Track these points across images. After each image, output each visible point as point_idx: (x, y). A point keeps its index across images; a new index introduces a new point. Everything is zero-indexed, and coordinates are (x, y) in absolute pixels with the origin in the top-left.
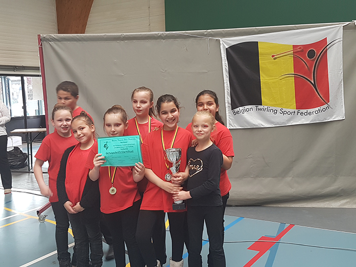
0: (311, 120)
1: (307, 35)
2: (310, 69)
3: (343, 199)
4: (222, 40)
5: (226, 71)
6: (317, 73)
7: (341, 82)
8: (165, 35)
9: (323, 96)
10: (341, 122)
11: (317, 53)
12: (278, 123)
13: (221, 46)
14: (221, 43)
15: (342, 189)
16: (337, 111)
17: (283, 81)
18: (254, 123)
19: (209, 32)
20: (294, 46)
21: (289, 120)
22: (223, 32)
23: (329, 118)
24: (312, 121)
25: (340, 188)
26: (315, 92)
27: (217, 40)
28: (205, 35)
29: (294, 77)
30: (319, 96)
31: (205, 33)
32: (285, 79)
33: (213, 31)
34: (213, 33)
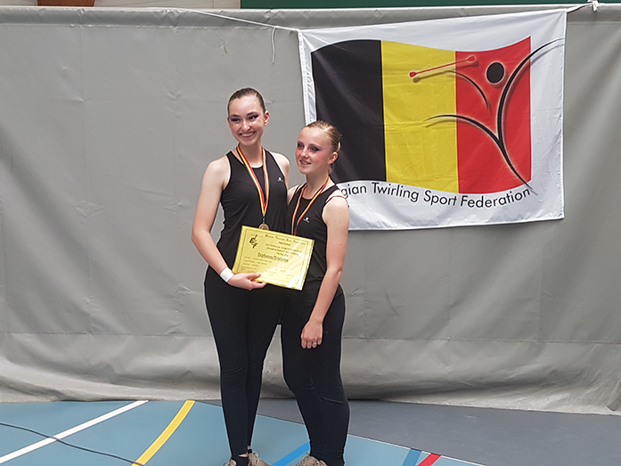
0: (490, 217)
3: (554, 393)
5: (311, 103)
6: (505, 116)
7: (558, 137)
8: (177, 15)
9: (518, 167)
10: (554, 227)
11: (508, 72)
12: (419, 222)
13: (301, 47)
14: (300, 38)
15: (554, 371)
16: (547, 200)
17: (433, 130)
18: (368, 220)
19: (275, 14)
21: (443, 217)
22: (306, 17)
23: (528, 214)
24: (492, 219)
25: (549, 367)
26: (500, 158)
27: (292, 32)
28: (266, 21)
29: (458, 122)
30: (509, 166)
31: (267, 16)
32: (438, 125)
33: (283, 13)
34: (282, 17)
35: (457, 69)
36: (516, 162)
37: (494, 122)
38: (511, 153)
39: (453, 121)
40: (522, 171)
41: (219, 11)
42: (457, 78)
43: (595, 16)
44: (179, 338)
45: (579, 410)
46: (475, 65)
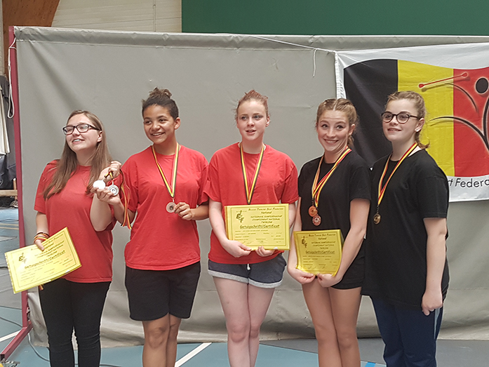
0: (478, 195)
1: (475, 53)
2: (479, 110)
4: (338, 54)
8: (241, 40)
13: (336, 64)
14: (336, 58)
17: (436, 129)
19: (317, 39)
20: (455, 71)
24: (480, 196)
27: (329, 53)
28: (310, 44)
29: (454, 122)
31: (310, 41)
32: (440, 125)
33: (323, 38)
34: (322, 41)
35: (454, 82)
37: (481, 122)
39: (451, 121)
42: (454, 89)
46: (467, 80)
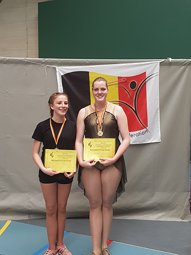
1: (130, 68)
2: (132, 98)
3: (159, 213)
4: (57, 68)
7: (157, 110)
8: (6, 60)
10: (157, 145)
13: (57, 73)
14: (57, 70)
15: (159, 204)
16: (154, 134)
19: (47, 60)
20: (119, 78)
22: (59, 62)
23: (147, 140)
24: (134, 142)
25: (157, 202)
27: (53, 67)
28: (43, 63)
30: (139, 121)
31: (43, 61)
33: (50, 60)
34: (50, 62)
35: (119, 83)
36: (142, 120)
37: (133, 104)
38: (140, 116)
39: (118, 103)
40: (144, 123)
41: (24, 58)
42: (119, 87)
43: (170, 64)
44: (5, 193)
45: (169, 220)
46: (125, 82)
